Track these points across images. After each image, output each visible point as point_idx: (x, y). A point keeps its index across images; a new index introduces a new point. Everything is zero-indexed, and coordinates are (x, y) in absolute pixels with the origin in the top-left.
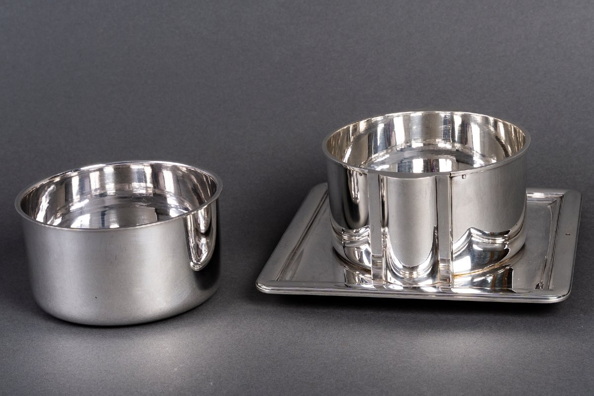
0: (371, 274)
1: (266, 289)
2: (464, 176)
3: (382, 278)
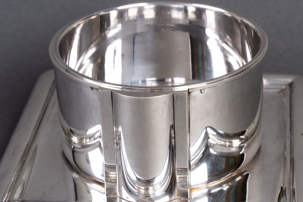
0: (104, 187)
2: (203, 91)
3: (116, 194)
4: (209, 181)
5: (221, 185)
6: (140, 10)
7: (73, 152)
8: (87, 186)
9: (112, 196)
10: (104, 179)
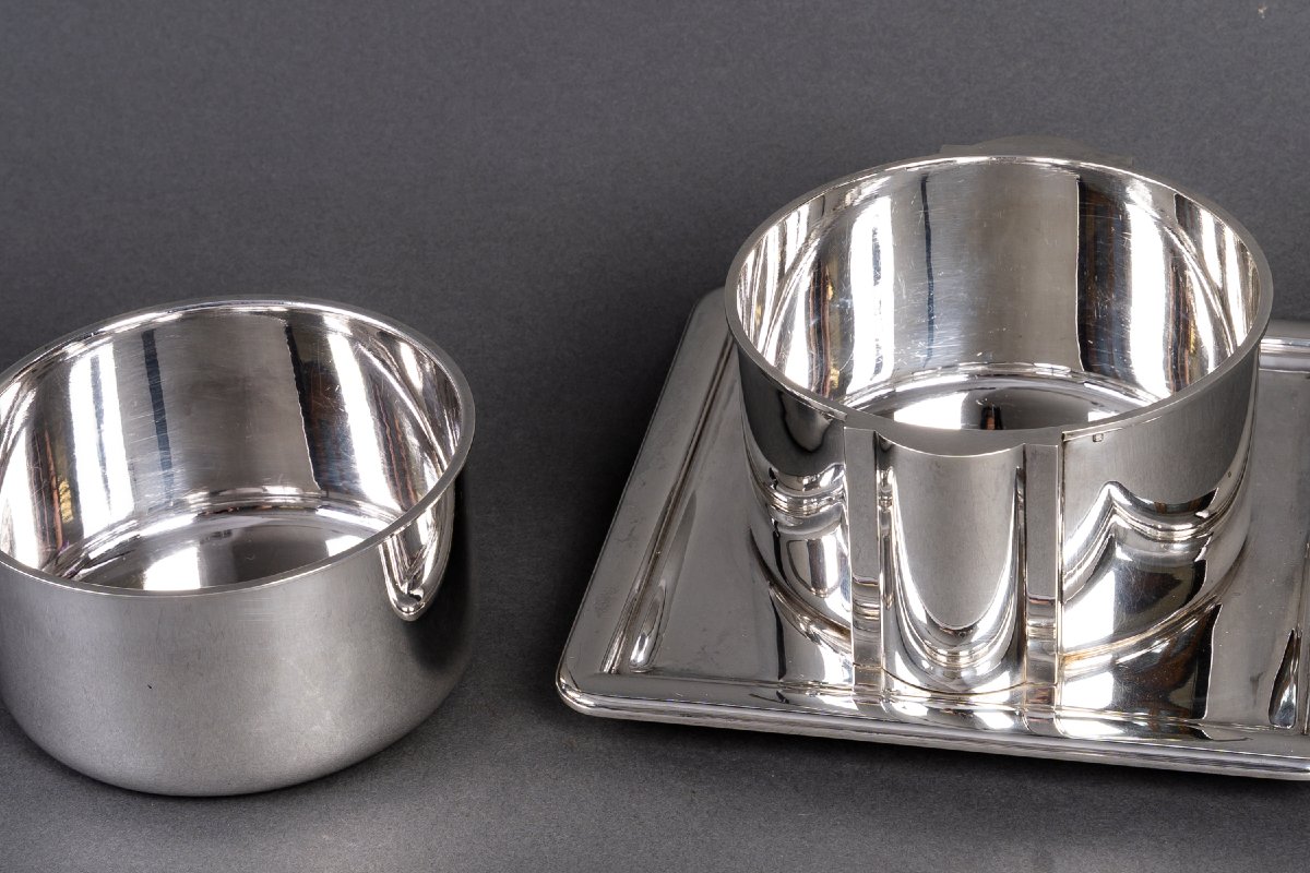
0: (849, 640)
1: (581, 703)
2: (1098, 438)
3: (878, 663)
4: (1116, 638)
9: (868, 667)
10: (849, 617)
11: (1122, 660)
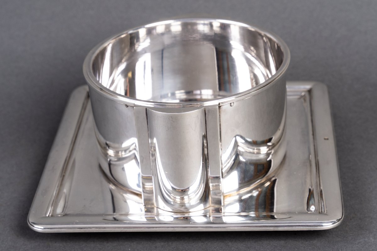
0: (141, 198)
1: (38, 228)
2: (232, 104)
3: (153, 204)
4: (240, 188)
5: (251, 191)
6: (168, 27)
7: (110, 165)
8: (123, 196)
9: (149, 206)
10: (141, 190)
11: (243, 198)
